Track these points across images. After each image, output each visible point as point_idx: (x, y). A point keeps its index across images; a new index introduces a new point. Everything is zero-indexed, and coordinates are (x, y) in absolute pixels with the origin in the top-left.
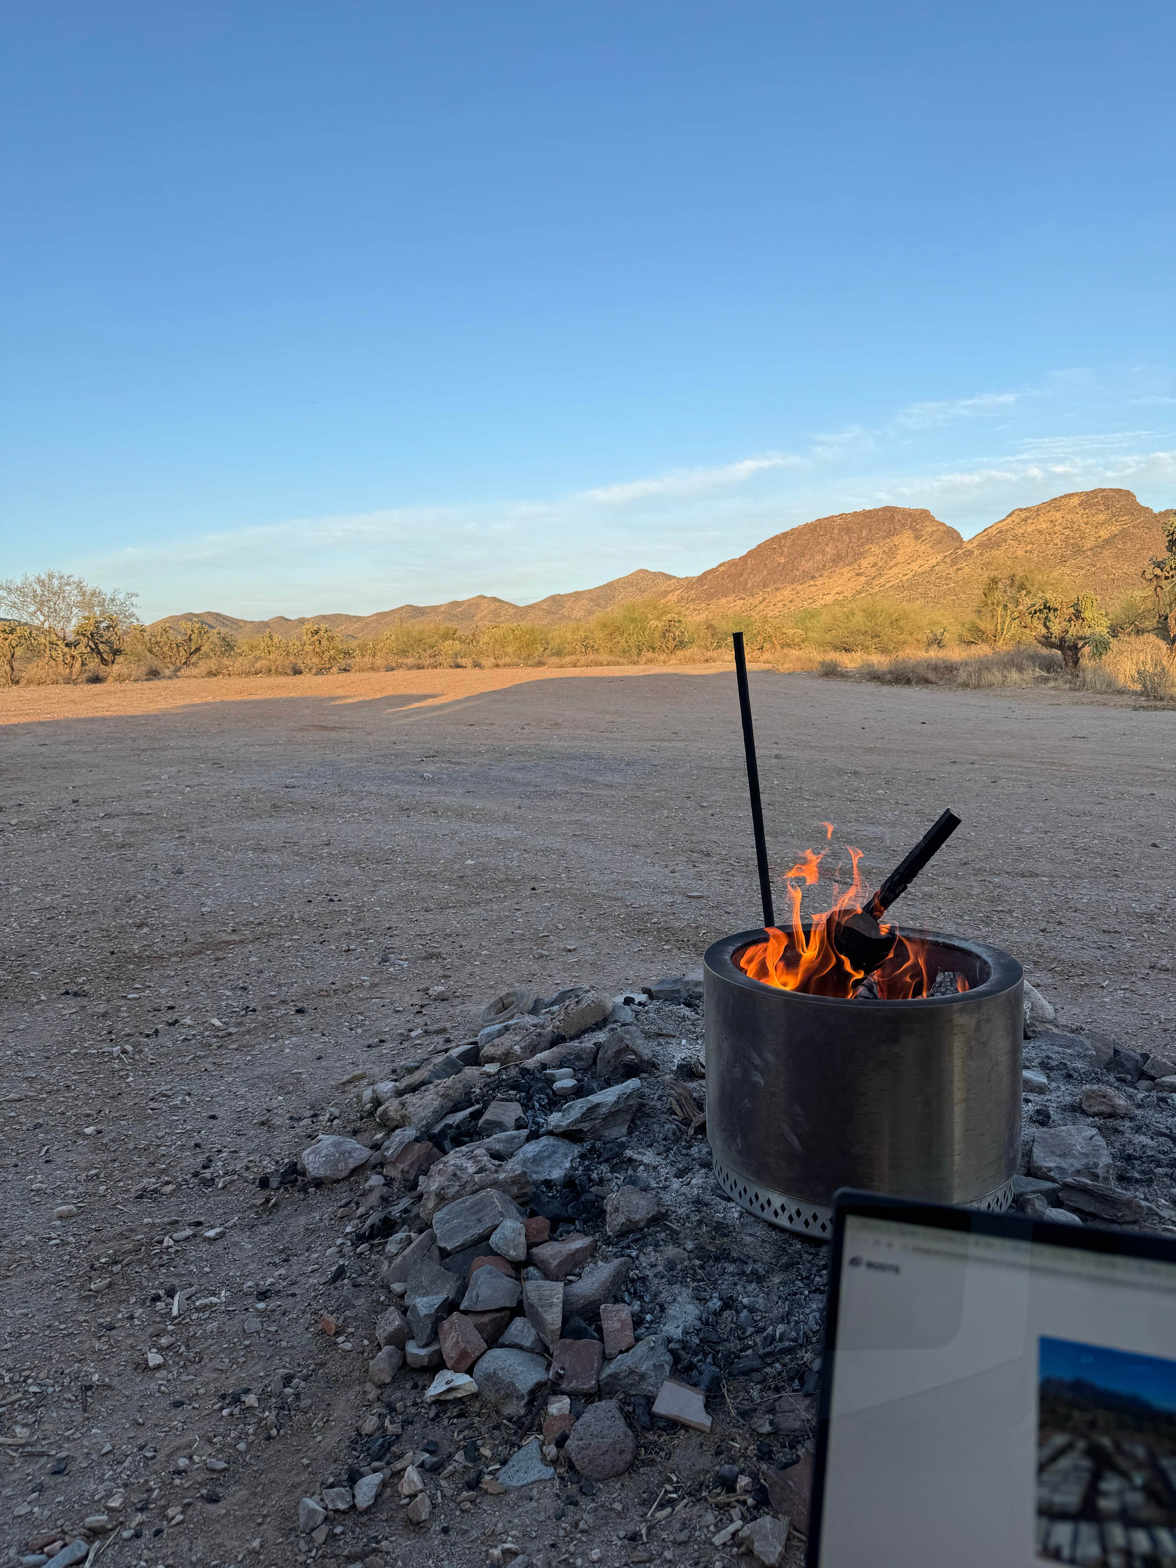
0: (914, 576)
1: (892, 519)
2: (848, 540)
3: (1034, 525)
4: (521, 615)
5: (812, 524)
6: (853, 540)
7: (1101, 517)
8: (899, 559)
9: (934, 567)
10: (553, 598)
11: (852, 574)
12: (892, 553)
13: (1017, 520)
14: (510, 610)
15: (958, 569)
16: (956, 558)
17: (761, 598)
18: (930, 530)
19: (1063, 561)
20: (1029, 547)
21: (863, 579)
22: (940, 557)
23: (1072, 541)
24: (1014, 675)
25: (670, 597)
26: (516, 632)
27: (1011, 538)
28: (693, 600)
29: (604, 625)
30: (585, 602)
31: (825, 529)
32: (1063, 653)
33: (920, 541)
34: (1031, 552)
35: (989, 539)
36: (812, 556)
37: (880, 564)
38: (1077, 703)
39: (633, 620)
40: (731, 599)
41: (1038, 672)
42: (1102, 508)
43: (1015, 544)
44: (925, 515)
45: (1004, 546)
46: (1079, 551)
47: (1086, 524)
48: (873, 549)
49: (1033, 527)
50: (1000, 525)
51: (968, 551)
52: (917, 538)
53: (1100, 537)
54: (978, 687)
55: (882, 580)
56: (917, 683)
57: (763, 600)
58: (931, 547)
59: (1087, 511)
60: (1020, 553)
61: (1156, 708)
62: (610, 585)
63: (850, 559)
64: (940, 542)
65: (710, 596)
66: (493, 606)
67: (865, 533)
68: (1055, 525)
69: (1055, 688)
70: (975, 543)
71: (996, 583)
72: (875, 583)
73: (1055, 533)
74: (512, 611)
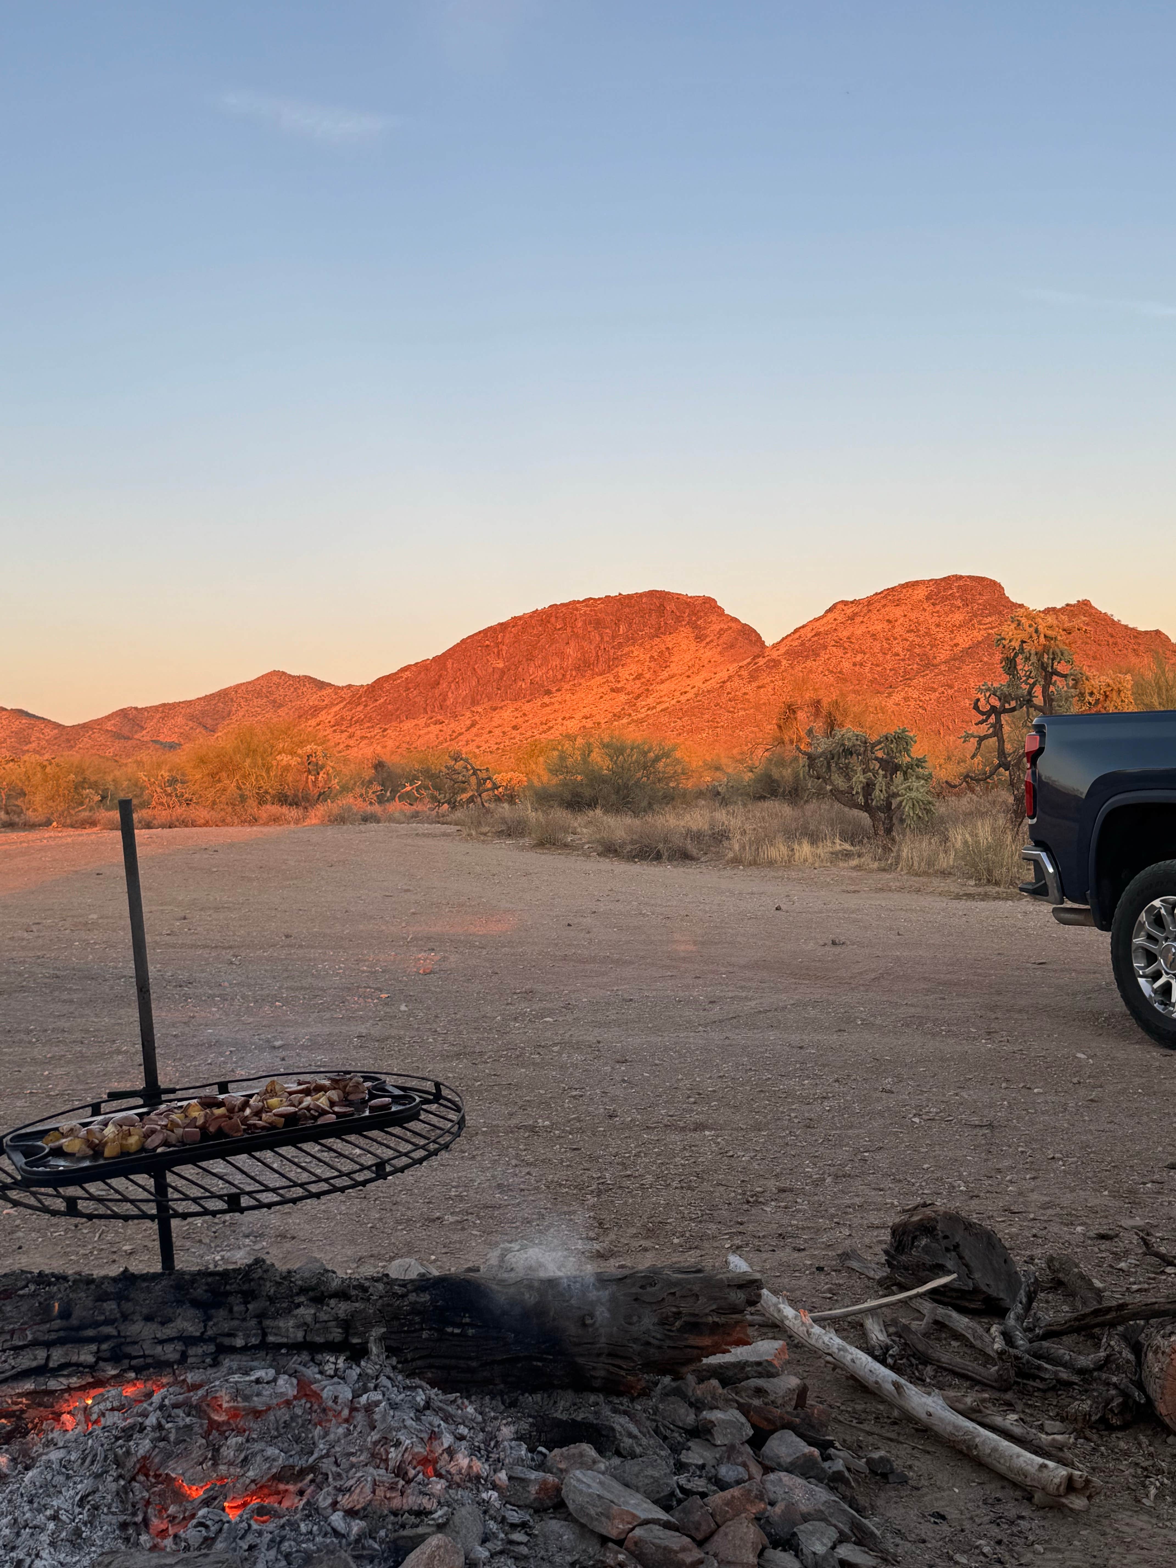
0: (697, 695)
1: (661, 610)
2: (598, 639)
3: (865, 626)
4: (68, 740)
5: (544, 611)
6: (606, 639)
7: (958, 617)
8: (674, 668)
9: (724, 682)
10: (123, 713)
11: (606, 688)
12: (663, 660)
13: (841, 618)
14: (47, 730)
15: (759, 687)
16: (756, 670)
17: (468, 722)
18: (716, 627)
19: (907, 678)
20: (859, 658)
21: (623, 697)
22: (733, 668)
23: (917, 650)
24: (805, 849)
25: (323, 716)
26: (48, 770)
27: (833, 643)
28: (360, 721)
29: (202, 761)
30: (180, 720)
31: (564, 619)
32: (872, 816)
33: (703, 644)
34: (861, 665)
35: (802, 644)
36: (545, 659)
37: (647, 676)
38: (881, 890)
39: (251, 752)
40: (422, 722)
41: (840, 845)
42: (959, 603)
43: (839, 652)
44: (709, 605)
45: (824, 656)
46: (928, 664)
47: (938, 626)
48: (636, 653)
49: (863, 627)
50: (817, 624)
51: (774, 660)
52: (699, 638)
53: (956, 645)
54: (754, 863)
55: (650, 700)
56: (670, 859)
57: (473, 725)
58: (720, 653)
59: (938, 608)
60: (846, 665)
61: (985, 897)
62: (223, 695)
63: (601, 666)
64: (732, 646)
65: (388, 716)
66: (16, 725)
67: (622, 629)
68: (894, 627)
69: (858, 868)
70: (783, 650)
71: (794, 712)
72: (640, 703)
73: (895, 639)
74: (51, 733)
